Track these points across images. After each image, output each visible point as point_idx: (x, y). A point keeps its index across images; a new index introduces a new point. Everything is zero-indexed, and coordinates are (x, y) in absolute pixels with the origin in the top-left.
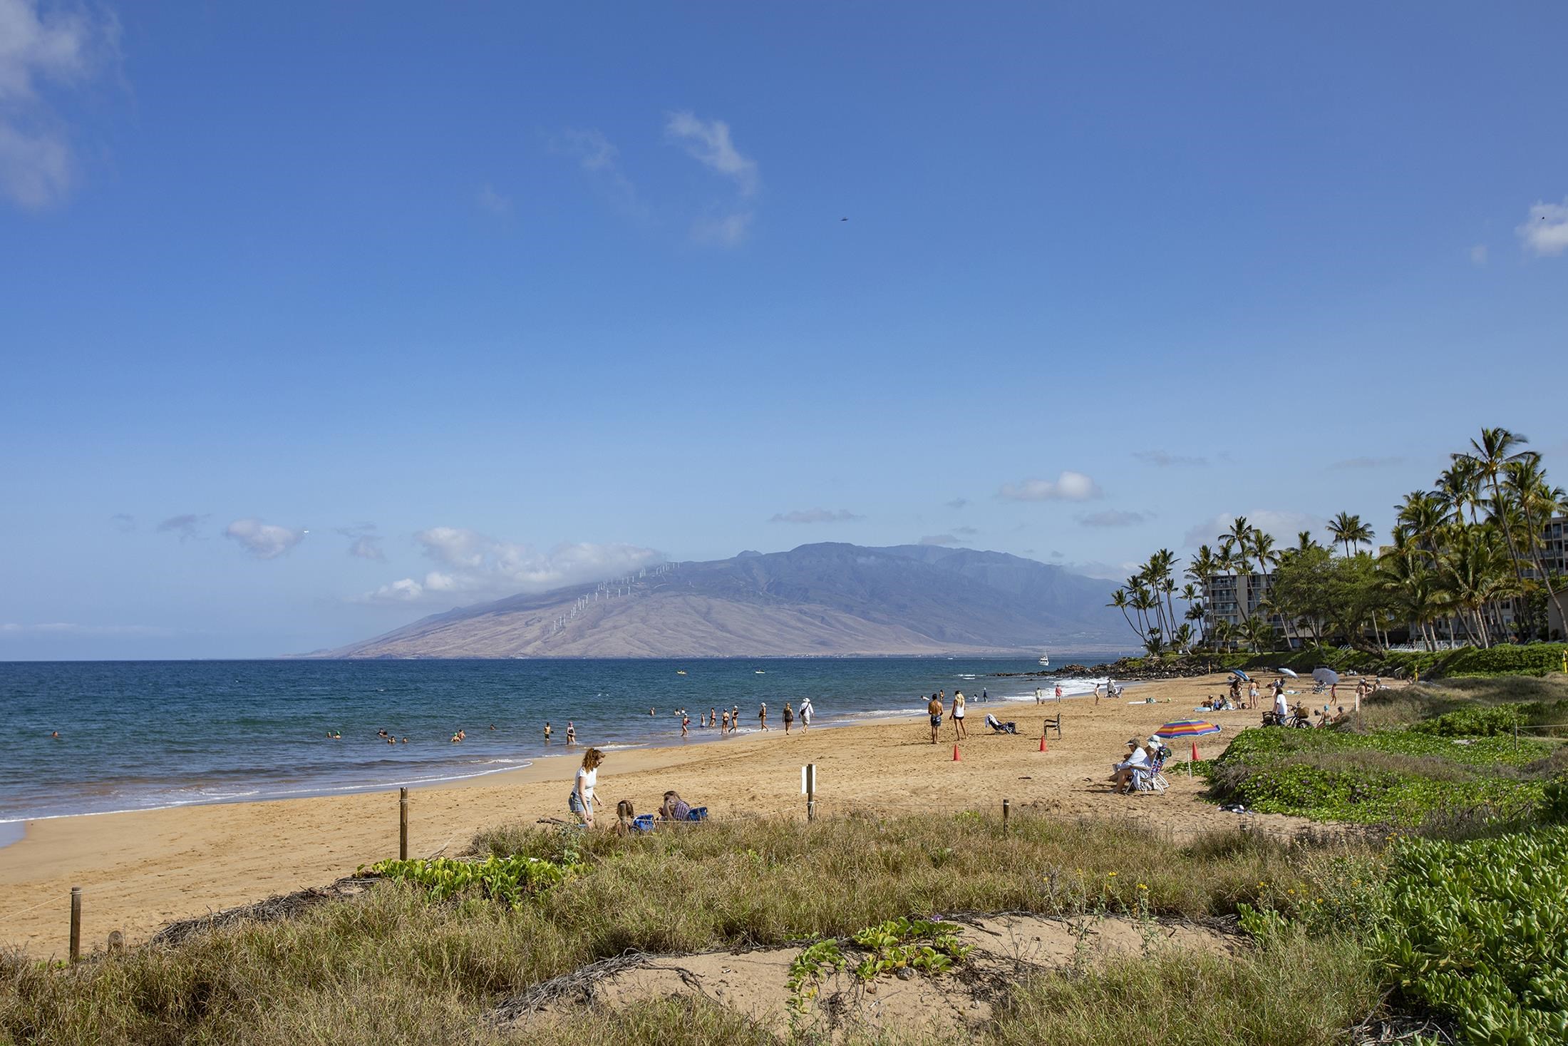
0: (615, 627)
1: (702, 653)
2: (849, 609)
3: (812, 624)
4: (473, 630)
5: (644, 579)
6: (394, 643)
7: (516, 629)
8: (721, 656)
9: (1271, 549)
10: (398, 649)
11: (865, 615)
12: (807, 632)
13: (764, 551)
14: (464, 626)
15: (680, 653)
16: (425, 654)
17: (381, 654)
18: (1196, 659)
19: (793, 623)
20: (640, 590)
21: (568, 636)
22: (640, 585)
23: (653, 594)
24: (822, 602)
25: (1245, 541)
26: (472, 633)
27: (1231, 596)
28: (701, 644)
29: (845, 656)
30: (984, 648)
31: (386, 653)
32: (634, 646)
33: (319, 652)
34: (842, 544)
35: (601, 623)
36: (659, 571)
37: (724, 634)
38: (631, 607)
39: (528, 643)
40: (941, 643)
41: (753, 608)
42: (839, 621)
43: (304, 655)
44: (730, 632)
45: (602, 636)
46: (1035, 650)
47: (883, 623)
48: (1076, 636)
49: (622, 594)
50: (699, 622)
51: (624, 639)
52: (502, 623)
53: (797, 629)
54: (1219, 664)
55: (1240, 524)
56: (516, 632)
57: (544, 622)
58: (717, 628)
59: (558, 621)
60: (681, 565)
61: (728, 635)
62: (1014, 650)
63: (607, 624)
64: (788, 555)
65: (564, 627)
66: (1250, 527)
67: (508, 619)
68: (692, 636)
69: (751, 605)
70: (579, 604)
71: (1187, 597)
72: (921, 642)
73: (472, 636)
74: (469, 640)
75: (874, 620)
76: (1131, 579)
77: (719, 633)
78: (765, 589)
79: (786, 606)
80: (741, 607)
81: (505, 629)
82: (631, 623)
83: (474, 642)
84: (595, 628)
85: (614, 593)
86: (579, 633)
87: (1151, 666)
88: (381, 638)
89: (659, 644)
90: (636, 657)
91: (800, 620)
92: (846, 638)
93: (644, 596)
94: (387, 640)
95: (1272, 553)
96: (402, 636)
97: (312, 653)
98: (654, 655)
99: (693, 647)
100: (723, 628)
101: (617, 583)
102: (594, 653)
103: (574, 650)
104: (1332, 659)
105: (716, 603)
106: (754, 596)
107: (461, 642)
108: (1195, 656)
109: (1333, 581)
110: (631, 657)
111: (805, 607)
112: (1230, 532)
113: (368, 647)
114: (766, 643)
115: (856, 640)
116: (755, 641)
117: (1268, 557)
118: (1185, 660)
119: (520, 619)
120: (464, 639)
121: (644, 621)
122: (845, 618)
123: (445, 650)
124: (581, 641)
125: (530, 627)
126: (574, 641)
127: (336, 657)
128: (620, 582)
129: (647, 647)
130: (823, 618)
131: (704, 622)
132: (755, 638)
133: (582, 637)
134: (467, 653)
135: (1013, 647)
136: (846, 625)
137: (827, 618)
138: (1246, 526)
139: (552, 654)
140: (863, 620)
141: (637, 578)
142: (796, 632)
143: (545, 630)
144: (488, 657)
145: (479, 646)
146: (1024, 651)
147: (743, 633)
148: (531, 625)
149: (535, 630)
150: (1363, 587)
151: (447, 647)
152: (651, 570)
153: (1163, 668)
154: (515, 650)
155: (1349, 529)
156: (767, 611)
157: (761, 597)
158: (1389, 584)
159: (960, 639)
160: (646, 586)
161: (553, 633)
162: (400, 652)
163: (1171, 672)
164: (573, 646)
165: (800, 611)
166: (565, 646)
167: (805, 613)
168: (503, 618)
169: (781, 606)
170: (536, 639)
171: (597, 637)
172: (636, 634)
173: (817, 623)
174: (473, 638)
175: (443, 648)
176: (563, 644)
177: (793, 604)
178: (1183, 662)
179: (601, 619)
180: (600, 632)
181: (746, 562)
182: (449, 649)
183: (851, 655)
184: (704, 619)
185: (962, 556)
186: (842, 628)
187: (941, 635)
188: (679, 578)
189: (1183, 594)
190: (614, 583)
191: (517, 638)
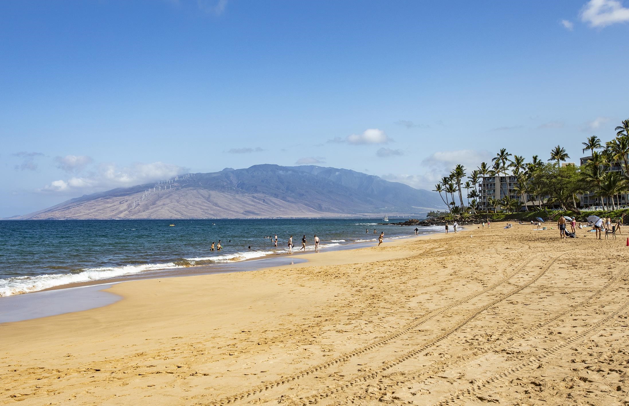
0: (164, 205)
1: (206, 217)
2: (276, 196)
3: (259, 203)
4: (93, 206)
5: (177, 181)
6: (54, 212)
7: (115, 206)
8: (215, 218)
9: (523, 163)
10: (56, 215)
11: (284, 199)
12: (256, 207)
13: (235, 168)
14: (89, 204)
15: (196, 217)
16: (70, 218)
17: (48, 218)
18: (479, 216)
19: (250, 202)
20: (175, 186)
21: (141, 209)
22: (176, 184)
23: (182, 188)
24: (263, 193)
25: (505, 160)
26: (94, 207)
27: (493, 187)
28: (206, 213)
29: (275, 218)
30: (341, 214)
31: (50, 217)
32: (173, 213)
33: (16, 216)
34: (273, 165)
35: (157, 202)
36: (185, 177)
37: (217, 208)
38: (171, 195)
39: (121, 212)
40: (320, 212)
41: (230, 195)
42: (271, 201)
43: (8, 218)
44: (220, 207)
45: (157, 209)
46: (364, 215)
47: (293, 202)
48: (383, 209)
49: (167, 188)
50: (204, 202)
51: (168, 210)
52: (108, 203)
53: (252, 205)
54: (491, 218)
55: (502, 152)
56: (115, 207)
57: (129, 202)
58: (213, 205)
59: (136, 201)
60: (196, 174)
61: (219, 208)
62: (354, 215)
63: (159, 203)
64: (247, 170)
65: (139, 205)
66: (507, 153)
67: (111, 200)
68: (201, 209)
69: (229, 194)
70: (146, 193)
71: (466, 187)
72: (311, 212)
73: (93, 209)
74: (92, 211)
75: (288, 201)
76: (443, 179)
77: (215, 207)
78: (236, 186)
79: (247, 194)
80: (225, 195)
81: (109, 205)
82: (171, 202)
83: (94, 212)
84: (154, 205)
85: (163, 188)
86: (146, 207)
87: (457, 219)
88: (47, 210)
89: (185, 212)
90: (174, 219)
91: (253, 201)
92: (275, 210)
93: (178, 189)
94: (50, 210)
95: (523, 165)
96: (58, 209)
97: (12, 217)
98: (183, 218)
99: (202, 214)
100: (216, 205)
101: (165, 183)
102: (153, 217)
103: (144, 215)
104: (551, 215)
105: (213, 193)
106: (231, 189)
107: (88, 212)
108: (479, 214)
109: (559, 178)
110: (172, 219)
111: (255, 195)
112: (496, 156)
113: (41, 214)
114: (237, 212)
115: (280, 210)
116: (232, 211)
117: (521, 167)
118: (474, 216)
119: (117, 201)
120: (89, 210)
121: (178, 201)
122: (274, 200)
123: (80, 216)
124: (147, 211)
125: (122, 205)
126: (144, 211)
127: (25, 219)
128: (166, 183)
129: (180, 214)
130: (264, 200)
131: (207, 202)
132: (232, 209)
133: (148, 209)
134: (91, 217)
135: (354, 214)
136: (275, 203)
137: (266, 200)
138: (505, 153)
139: (133, 217)
140: (283, 201)
141: (174, 181)
142: (252, 207)
143: (130, 206)
144: (102, 219)
145: (97, 214)
146: (359, 216)
147: (226, 207)
148: (123, 203)
149: (124, 206)
150: (575, 180)
151: (81, 214)
152: (180, 177)
153: (463, 220)
154: (115, 215)
155: (559, 154)
156: (237, 196)
157: (234, 190)
158: (589, 179)
159: (329, 210)
160: (178, 185)
161: (133, 207)
162: (58, 217)
163: (468, 222)
164: (143, 213)
165: (253, 197)
166: (140, 214)
167: (256, 198)
168: (108, 200)
169: (244, 195)
170: (125, 210)
171: (155, 209)
172: (174, 208)
173: (261, 202)
174: (94, 210)
175: (79, 215)
176: (138, 212)
177: (250, 193)
178: (473, 217)
179: (157, 200)
180: (157, 207)
181: (227, 173)
182: (82, 215)
183: (277, 217)
184: (207, 200)
185: (330, 171)
186: (273, 205)
187: (320, 208)
188: (195, 181)
189: (465, 186)
190: (163, 183)
191: (116, 210)
